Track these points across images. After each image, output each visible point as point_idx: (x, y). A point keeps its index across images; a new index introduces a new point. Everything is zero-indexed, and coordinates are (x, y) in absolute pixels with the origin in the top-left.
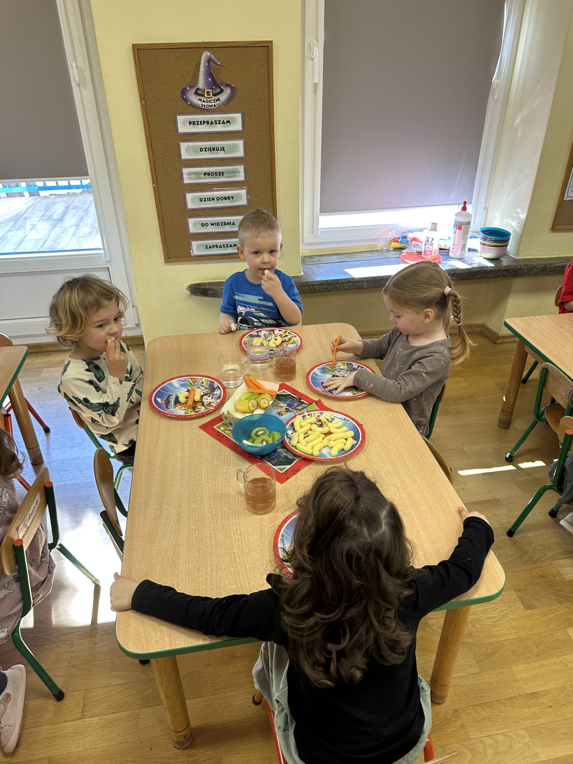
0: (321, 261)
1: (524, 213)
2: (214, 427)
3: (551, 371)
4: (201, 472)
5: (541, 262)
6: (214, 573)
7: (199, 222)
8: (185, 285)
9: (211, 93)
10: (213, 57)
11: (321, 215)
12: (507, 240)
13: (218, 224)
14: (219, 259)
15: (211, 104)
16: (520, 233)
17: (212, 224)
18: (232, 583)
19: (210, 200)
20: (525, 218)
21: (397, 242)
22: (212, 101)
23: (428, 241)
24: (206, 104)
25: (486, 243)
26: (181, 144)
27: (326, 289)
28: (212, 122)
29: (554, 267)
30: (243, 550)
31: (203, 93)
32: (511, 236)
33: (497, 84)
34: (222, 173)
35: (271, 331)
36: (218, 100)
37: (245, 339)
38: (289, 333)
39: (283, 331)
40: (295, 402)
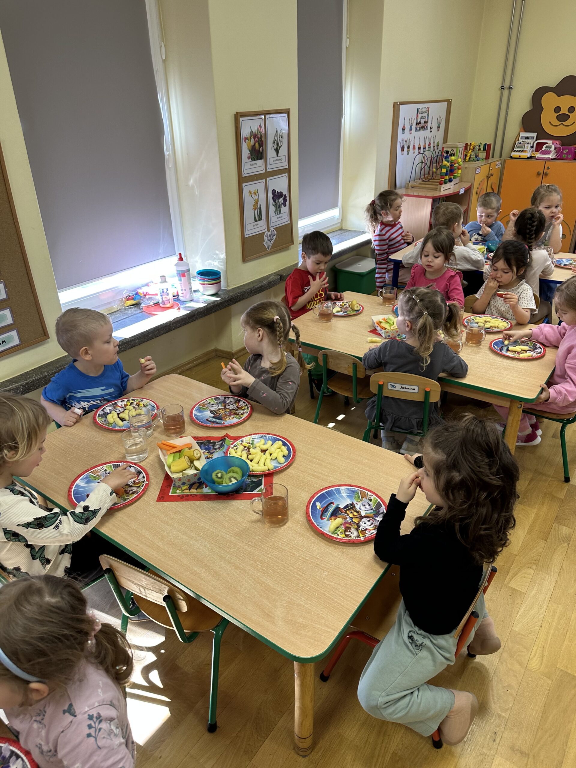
1: (223, 254)
2: (170, 494)
3: (330, 355)
4: (206, 528)
5: (246, 288)
12: (219, 278)
16: (225, 269)
18: (322, 572)
20: (225, 257)
21: (132, 299)
25: (206, 283)
29: (256, 289)
30: (302, 551)
32: (222, 274)
37: (99, 420)
38: (132, 400)
39: (126, 401)
40: (209, 445)
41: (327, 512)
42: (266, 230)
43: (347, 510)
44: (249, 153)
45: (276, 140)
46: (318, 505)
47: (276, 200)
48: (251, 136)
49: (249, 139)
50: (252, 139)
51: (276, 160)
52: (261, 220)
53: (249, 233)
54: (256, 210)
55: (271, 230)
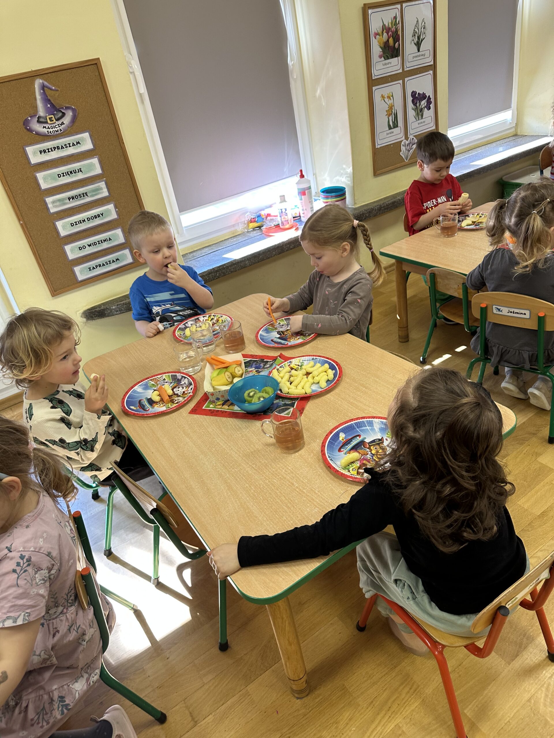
0: (196, 256)
1: (349, 168)
2: (203, 408)
3: (439, 273)
4: (220, 445)
5: (375, 204)
6: (292, 509)
7: (76, 246)
8: (78, 313)
9: (53, 119)
10: (46, 83)
11: (181, 215)
12: (344, 194)
13: (95, 244)
14: (105, 277)
15: (56, 129)
16: (351, 185)
17: (89, 246)
18: (313, 508)
19: (81, 223)
20: (352, 171)
21: (255, 221)
22: (56, 127)
23: (282, 212)
24: (51, 130)
26: (37, 174)
27: (215, 277)
28: (62, 146)
29: (387, 205)
30: (303, 482)
31: (46, 121)
32: (346, 190)
33: (293, 65)
34: (86, 193)
35: (196, 319)
36: (63, 123)
37: (177, 333)
38: (213, 316)
39: (208, 316)
40: (260, 364)
41: (349, 445)
42: (404, 138)
43: (372, 445)
44: (381, 50)
45: (416, 32)
46: (342, 436)
47: (416, 103)
48: (383, 31)
49: (381, 34)
50: (385, 34)
51: (416, 57)
52: (397, 126)
53: (380, 143)
54: (390, 116)
55: (409, 139)
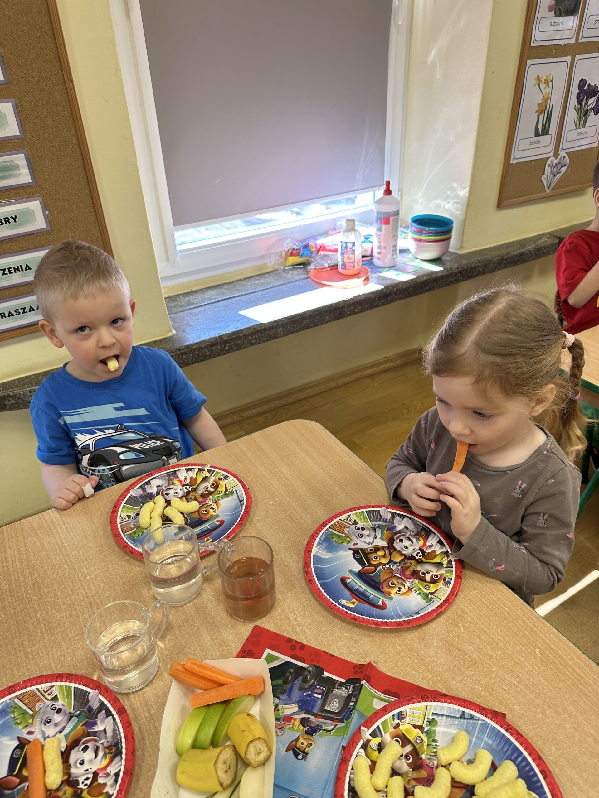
1: (464, 188)
5: (494, 254)
12: (449, 231)
14: (12, 337)
20: (467, 195)
21: (298, 254)
23: (346, 247)
25: (423, 238)
29: (512, 258)
32: (455, 225)
39: (197, 470)
42: (552, 154)
47: (582, 100)
52: (547, 133)
53: (518, 156)
54: (541, 114)
55: (560, 156)
